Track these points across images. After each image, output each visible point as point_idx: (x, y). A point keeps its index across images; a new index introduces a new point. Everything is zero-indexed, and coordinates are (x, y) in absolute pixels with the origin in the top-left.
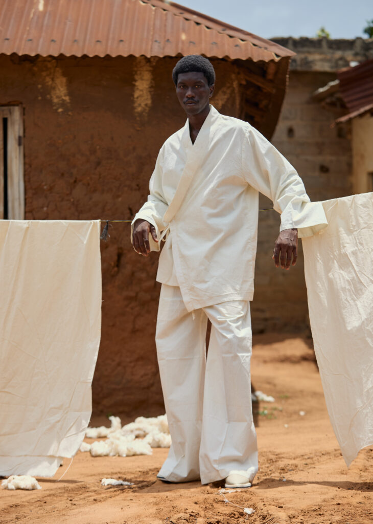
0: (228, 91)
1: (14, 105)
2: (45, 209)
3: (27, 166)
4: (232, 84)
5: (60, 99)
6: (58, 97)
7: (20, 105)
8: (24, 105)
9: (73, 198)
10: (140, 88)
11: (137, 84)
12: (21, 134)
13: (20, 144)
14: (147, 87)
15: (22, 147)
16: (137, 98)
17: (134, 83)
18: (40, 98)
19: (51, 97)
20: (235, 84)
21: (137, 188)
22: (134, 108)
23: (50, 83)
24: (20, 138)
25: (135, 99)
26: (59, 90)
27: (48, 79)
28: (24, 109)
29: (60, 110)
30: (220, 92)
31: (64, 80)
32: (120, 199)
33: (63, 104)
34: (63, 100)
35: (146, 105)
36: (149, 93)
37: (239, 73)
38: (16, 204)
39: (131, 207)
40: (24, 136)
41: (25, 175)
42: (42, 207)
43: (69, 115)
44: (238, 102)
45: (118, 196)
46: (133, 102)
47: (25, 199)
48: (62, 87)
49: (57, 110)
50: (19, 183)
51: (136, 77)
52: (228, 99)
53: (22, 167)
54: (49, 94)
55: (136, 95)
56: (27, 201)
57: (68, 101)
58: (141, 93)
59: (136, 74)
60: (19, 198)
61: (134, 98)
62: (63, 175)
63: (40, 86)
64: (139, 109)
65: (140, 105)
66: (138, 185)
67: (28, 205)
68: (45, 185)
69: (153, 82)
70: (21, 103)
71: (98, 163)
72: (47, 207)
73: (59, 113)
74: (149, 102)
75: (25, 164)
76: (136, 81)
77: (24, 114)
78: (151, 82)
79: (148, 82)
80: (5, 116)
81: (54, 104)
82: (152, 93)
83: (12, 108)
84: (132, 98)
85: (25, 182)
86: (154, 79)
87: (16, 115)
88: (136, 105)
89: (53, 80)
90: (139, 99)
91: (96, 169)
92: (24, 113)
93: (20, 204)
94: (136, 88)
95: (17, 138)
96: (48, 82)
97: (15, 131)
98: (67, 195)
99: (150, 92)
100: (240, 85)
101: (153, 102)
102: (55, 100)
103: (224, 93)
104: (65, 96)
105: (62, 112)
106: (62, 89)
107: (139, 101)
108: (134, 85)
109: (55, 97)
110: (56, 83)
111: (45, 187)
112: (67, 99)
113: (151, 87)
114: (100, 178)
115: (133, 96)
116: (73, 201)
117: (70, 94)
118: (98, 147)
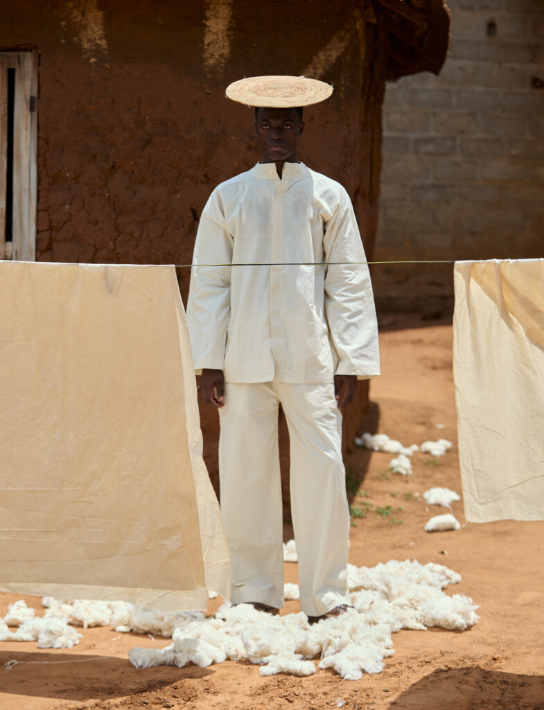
0: (348, 36)
1: (26, 50)
2: (67, 207)
3: (42, 142)
4: (355, 24)
5: (94, 43)
6: (89, 40)
7: (34, 50)
8: (39, 51)
9: (109, 192)
10: (214, 29)
11: (208, 23)
12: (35, 94)
13: (32, 109)
14: (224, 28)
15: (35, 114)
16: (209, 45)
17: (204, 21)
18: (63, 41)
19: (81, 40)
20: (359, 25)
21: (206, 180)
22: (203, 60)
23: (79, 18)
24: (32, 99)
25: (205, 47)
26: (93, 30)
27: (75, 13)
28: (39, 56)
29: (93, 60)
30: (335, 38)
31: (100, 14)
32: (178, 196)
33: (97, 51)
34: (98, 46)
35: (222, 55)
36: (226, 38)
37: (366, 8)
38: (25, 198)
39: (194, 207)
40: (39, 98)
41: (38, 156)
42: (63, 205)
43: (107, 68)
44: (363, 51)
45: (177, 191)
46: (202, 51)
47: (38, 191)
48: (96, 26)
49: (88, 59)
50: (30, 166)
51: (208, 13)
52: (346, 48)
53: (34, 142)
54: (77, 35)
55: (206, 42)
56: (41, 195)
57: (106, 47)
58: (215, 37)
59: (208, 8)
60: (30, 190)
61: (203, 45)
62: (94, 156)
63: (63, 23)
64: (211, 62)
65: (212, 55)
66: (206, 176)
67: (41, 201)
68: (69, 171)
69: (233, 21)
70: (35, 48)
71: (148, 142)
72: (71, 204)
73: (91, 64)
74: (226, 51)
75: (39, 138)
76: (207, 19)
77: (39, 65)
78: (230, 22)
79: (226, 22)
80: (12, 67)
81: (83, 51)
82: (231, 38)
83: (22, 54)
84: (200, 45)
85: (38, 166)
86: (233, 17)
87: (28, 65)
88: (206, 55)
89: (83, 14)
90: (212, 46)
91: (144, 149)
92: (38, 63)
93: (30, 198)
94: (207, 29)
95: (28, 99)
96: (75, 18)
97: (25, 89)
98: (101, 187)
99: (227, 35)
100: (368, 25)
101: (232, 51)
102: (86, 46)
103: (341, 39)
104: (100, 39)
105: (94, 62)
106: (96, 29)
107: (211, 50)
108: (205, 26)
109: (85, 40)
110: (87, 20)
111: (68, 175)
112: (103, 43)
113: (229, 30)
114: (150, 163)
115: (202, 41)
116: (109, 197)
117: (107, 36)
118: (148, 117)
